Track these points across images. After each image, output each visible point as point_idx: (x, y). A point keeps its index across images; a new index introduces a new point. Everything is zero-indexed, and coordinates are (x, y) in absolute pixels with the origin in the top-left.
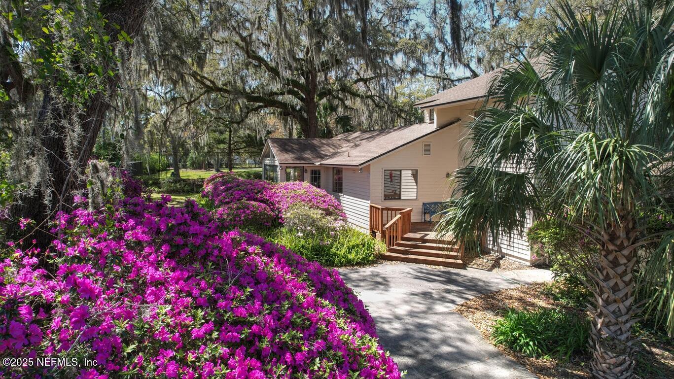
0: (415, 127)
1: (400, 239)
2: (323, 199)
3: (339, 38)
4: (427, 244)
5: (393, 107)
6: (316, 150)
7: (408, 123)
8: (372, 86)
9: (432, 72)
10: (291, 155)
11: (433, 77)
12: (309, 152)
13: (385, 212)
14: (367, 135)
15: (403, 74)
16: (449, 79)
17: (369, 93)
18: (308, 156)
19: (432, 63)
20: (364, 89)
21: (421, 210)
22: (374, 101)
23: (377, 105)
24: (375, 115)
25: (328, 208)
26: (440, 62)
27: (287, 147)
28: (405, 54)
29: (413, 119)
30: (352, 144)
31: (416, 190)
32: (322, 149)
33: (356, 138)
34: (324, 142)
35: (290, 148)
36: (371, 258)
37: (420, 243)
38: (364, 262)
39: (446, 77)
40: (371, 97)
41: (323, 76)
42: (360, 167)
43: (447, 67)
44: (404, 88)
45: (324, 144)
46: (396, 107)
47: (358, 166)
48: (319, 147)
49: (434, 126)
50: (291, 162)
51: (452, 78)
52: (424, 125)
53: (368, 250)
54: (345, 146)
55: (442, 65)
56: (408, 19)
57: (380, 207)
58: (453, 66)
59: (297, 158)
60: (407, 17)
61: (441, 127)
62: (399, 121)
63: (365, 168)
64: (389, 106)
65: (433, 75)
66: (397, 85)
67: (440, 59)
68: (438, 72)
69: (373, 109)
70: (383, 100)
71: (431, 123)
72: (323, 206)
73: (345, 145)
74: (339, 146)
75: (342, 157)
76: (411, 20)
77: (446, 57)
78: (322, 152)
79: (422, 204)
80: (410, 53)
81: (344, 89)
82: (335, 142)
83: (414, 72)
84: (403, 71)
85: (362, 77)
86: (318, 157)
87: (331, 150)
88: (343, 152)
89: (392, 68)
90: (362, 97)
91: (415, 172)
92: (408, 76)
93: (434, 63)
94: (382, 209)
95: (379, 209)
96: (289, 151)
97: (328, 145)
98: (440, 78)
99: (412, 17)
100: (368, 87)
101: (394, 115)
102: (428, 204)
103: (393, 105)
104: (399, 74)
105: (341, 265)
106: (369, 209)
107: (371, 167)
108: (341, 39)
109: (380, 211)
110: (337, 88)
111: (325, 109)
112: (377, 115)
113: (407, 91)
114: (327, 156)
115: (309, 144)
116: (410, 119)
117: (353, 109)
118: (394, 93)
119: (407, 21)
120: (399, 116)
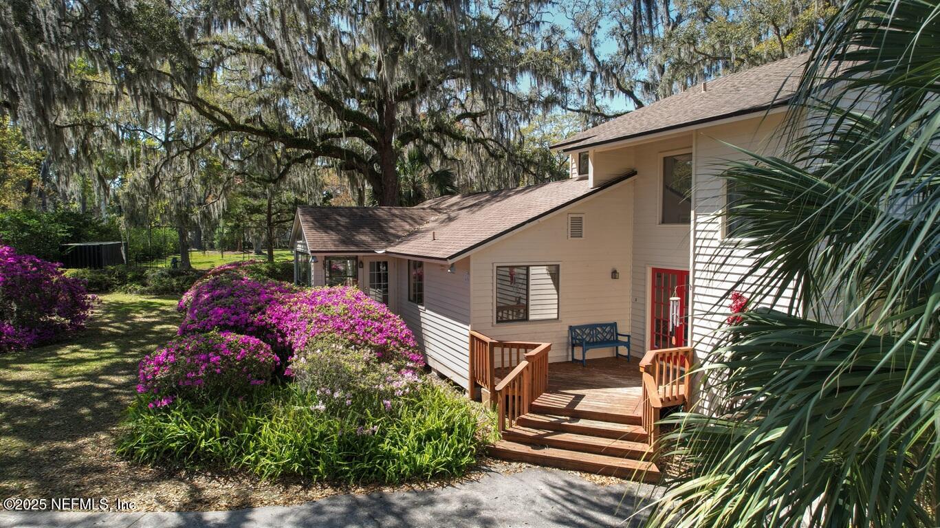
0: (553, 186)
1: (526, 409)
2: (377, 324)
3: (425, 39)
4: (582, 423)
5: (517, 157)
6: (381, 227)
7: (540, 181)
8: (484, 126)
9: (575, 103)
10: (334, 236)
11: (577, 111)
12: (367, 230)
13: (497, 351)
14: (471, 201)
15: (531, 107)
16: (602, 115)
17: (481, 136)
18: (363, 238)
19: (576, 91)
20: (473, 129)
21: (565, 340)
22: (487, 148)
23: (492, 154)
24: (490, 171)
25: (386, 343)
26: (588, 87)
27: (328, 222)
28: (535, 72)
29: (547, 176)
30: (444, 216)
31: (556, 301)
32: (392, 224)
33: (452, 205)
34: (397, 212)
35: (333, 224)
36: (465, 460)
37: (566, 421)
38: (452, 473)
39: (597, 111)
40: (483, 141)
41: (410, 110)
42: (450, 262)
43: (598, 97)
44: (533, 130)
45: (397, 216)
46: (521, 157)
47: (445, 259)
48: (386, 221)
49: (589, 185)
50: (333, 249)
51: (606, 113)
52: (567, 183)
53: (459, 442)
54: (433, 220)
55: (591, 94)
56: (539, 20)
57: (488, 340)
58: (608, 94)
59: (343, 242)
60: (537, 18)
61: (601, 186)
62: (526, 178)
63: (460, 262)
64: (510, 155)
65: (578, 108)
66: (523, 125)
67: (588, 85)
68: (585, 103)
69: (487, 160)
70: (501, 145)
71: (581, 179)
72: (376, 340)
73: (433, 218)
74: (422, 220)
75: (423, 240)
76: (543, 22)
77: (598, 80)
78: (392, 231)
79: (567, 329)
80: (542, 72)
81: (440, 129)
82: (416, 212)
83: (548, 103)
84: (531, 101)
85: (469, 111)
86: (383, 240)
87: (408, 227)
88: (427, 231)
89: (514, 96)
90: (469, 142)
91: (554, 269)
92: (540, 112)
93: (579, 91)
94: (493, 345)
95: (486, 343)
96: (332, 229)
97: (403, 218)
98: (588, 112)
99: (545, 17)
100: (478, 126)
101: (518, 169)
102: (580, 327)
103: (517, 153)
104: (525, 106)
105: (401, 480)
106: (468, 340)
107: (472, 262)
108: (428, 42)
109: (488, 348)
110: (429, 127)
111: (412, 159)
112: (493, 169)
113: (538, 135)
114: (399, 237)
115: (370, 216)
116: (544, 176)
117: (455, 160)
118: (518, 136)
119: (538, 23)
120: (526, 171)
